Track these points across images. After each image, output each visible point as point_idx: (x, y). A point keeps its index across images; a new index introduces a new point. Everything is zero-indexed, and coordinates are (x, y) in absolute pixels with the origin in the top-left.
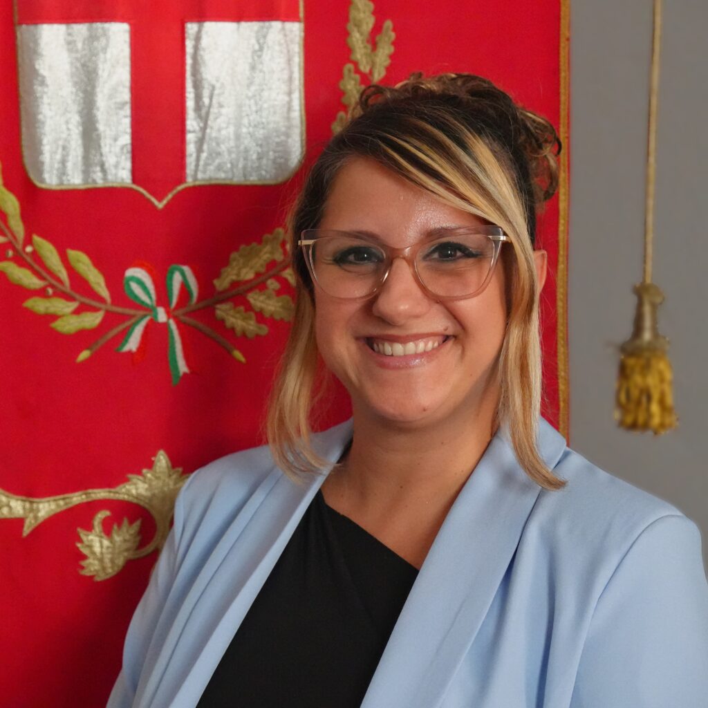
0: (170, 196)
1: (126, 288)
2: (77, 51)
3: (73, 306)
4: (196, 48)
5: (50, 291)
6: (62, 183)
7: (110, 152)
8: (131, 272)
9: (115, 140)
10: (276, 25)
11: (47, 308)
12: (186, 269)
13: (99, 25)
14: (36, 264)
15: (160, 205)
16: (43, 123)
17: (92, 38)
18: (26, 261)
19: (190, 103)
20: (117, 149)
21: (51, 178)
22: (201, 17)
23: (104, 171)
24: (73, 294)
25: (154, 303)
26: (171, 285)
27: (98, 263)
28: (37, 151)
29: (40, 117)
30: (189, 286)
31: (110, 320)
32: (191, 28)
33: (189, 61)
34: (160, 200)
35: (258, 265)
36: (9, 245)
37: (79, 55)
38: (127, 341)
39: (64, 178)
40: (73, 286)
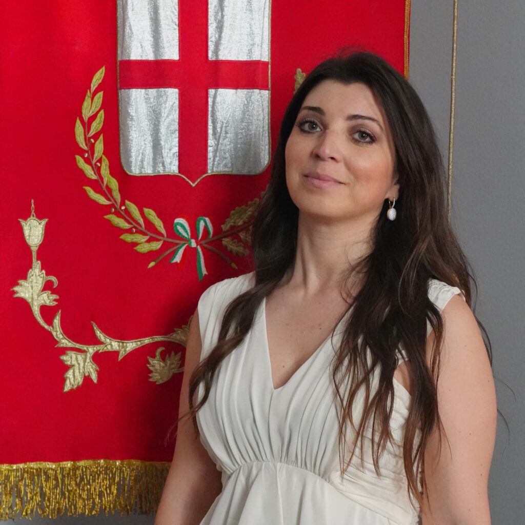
0: (199, 180)
1: (175, 228)
2: (151, 103)
3: (147, 238)
4: (214, 102)
5: (134, 230)
6: (141, 173)
7: (167, 156)
8: (177, 220)
9: (170, 150)
10: (257, 91)
11: (133, 239)
12: (207, 219)
13: (163, 89)
14: (127, 216)
15: (193, 185)
16: (132, 141)
17: (159, 96)
18: (121, 214)
19: (210, 131)
20: (171, 155)
21: (135, 170)
22: (217, 86)
23: (164, 166)
24: (146, 231)
25: (190, 237)
26: (199, 228)
27: (159, 216)
28: (128, 156)
29: (130, 137)
30: (208, 228)
31: (166, 245)
32: (212, 92)
33: (210, 109)
34: (193, 183)
35: (245, 218)
36: (112, 206)
37: (151, 105)
38: (175, 257)
39: (143, 170)
40: (146, 228)
